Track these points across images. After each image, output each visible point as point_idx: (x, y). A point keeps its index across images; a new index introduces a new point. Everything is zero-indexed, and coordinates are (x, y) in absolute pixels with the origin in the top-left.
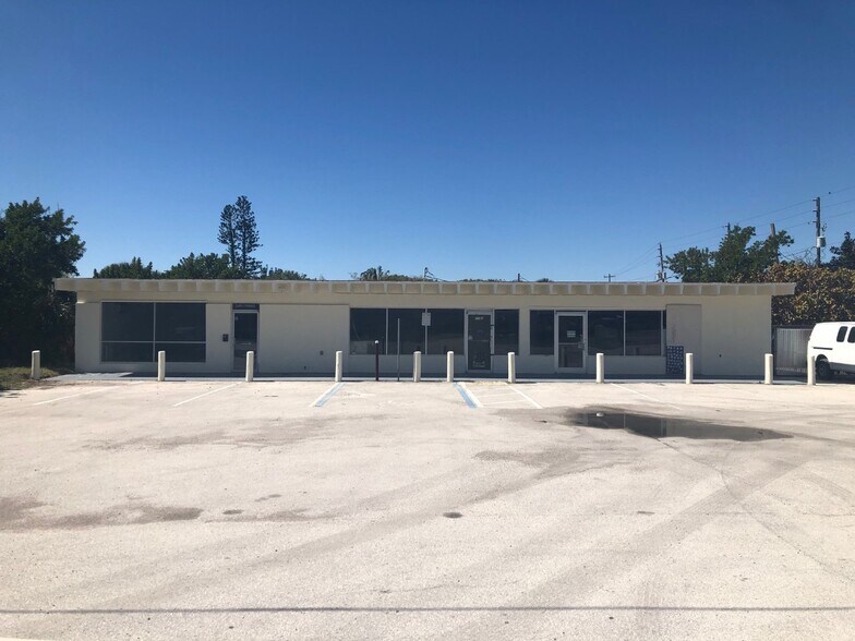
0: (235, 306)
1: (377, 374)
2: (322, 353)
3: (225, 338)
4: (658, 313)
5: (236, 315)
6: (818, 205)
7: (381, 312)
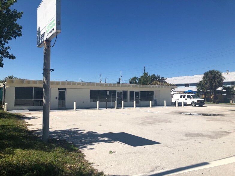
0: (59, 89)
1: (107, 107)
2: (83, 102)
3: (56, 98)
4: (153, 92)
5: (59, 91)
6: (145, 68)
7: (97, 91)
